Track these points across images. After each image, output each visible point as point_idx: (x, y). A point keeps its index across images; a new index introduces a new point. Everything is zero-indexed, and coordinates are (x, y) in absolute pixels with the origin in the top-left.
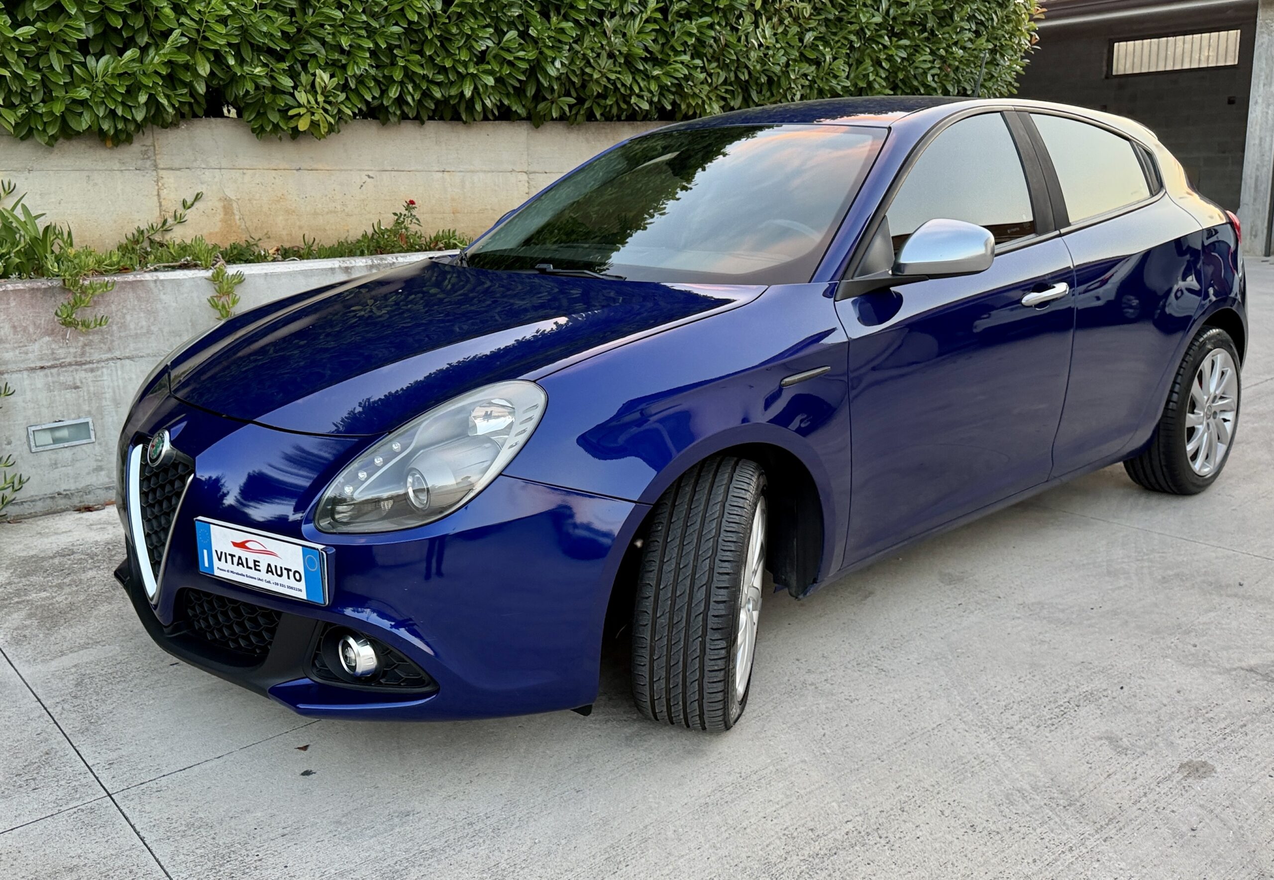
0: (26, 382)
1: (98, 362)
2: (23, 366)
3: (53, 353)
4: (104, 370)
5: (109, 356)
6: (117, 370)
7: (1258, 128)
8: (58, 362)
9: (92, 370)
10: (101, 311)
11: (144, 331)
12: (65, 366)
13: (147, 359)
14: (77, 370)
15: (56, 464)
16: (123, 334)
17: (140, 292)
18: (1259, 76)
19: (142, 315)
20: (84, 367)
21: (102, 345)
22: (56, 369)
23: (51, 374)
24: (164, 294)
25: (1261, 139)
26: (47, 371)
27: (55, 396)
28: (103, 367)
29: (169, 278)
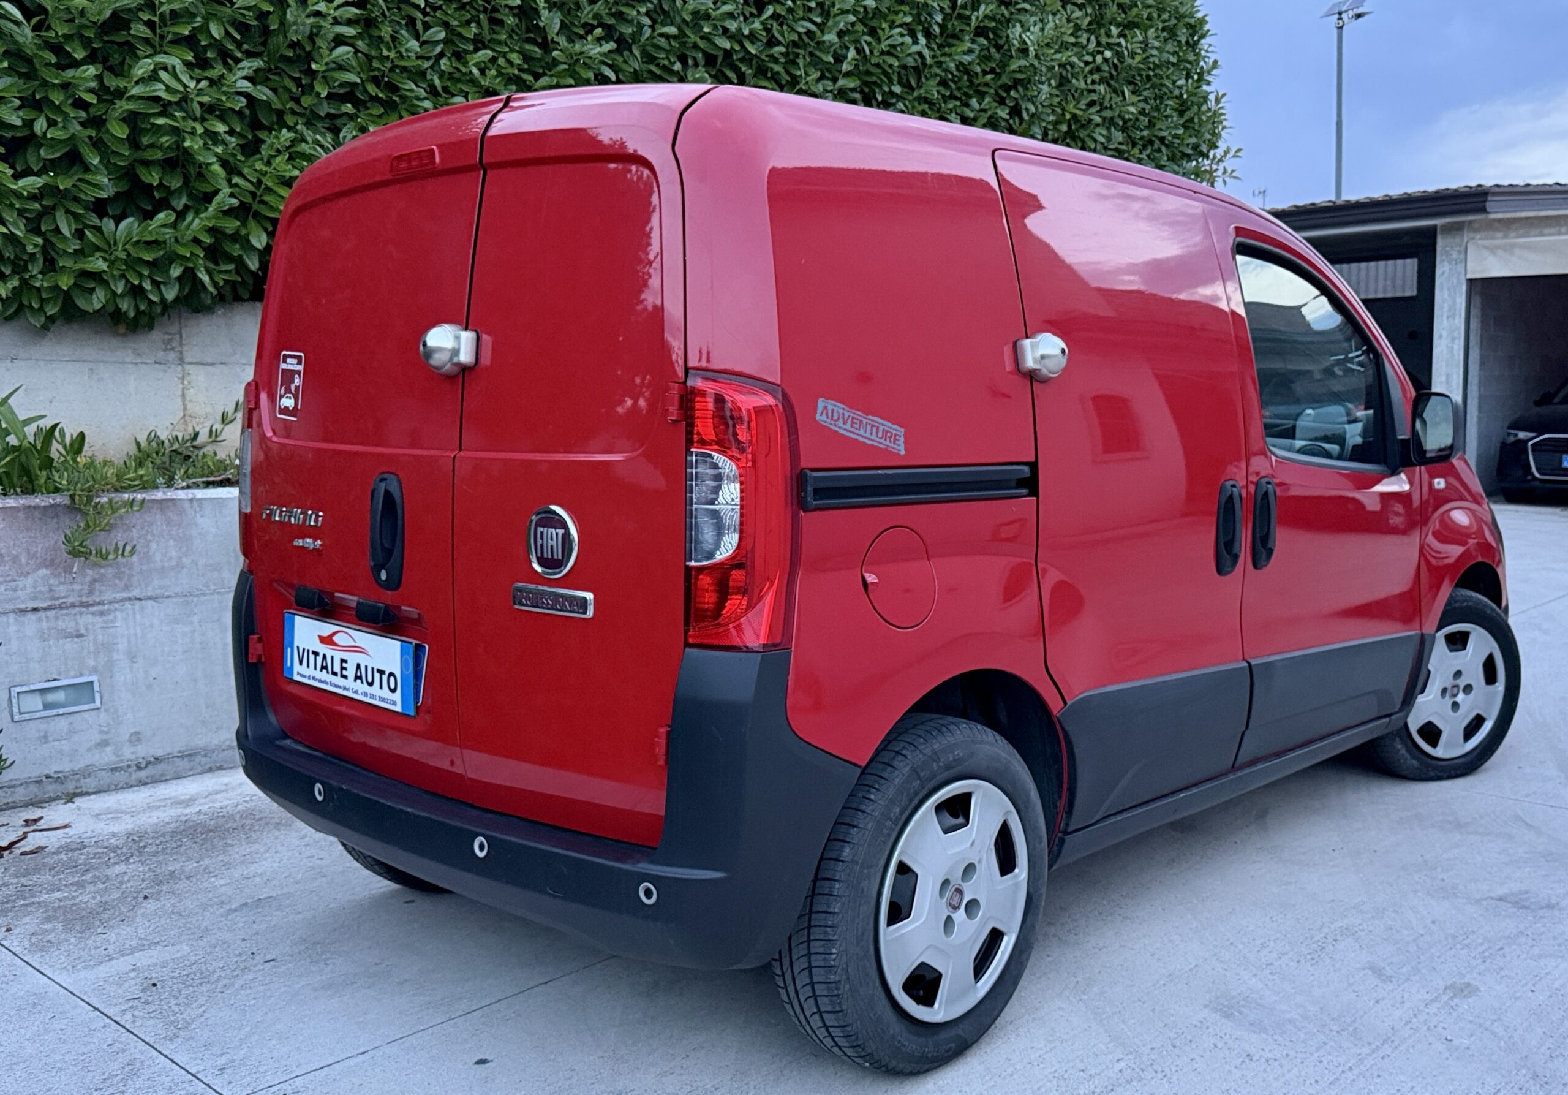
0: (12, 629)
1: (111, 603)
2: (11, 607)
3: (51, 590)
4: (119, 614)
5: (125, 595)
6: (134, 614)
7: (1444, 364)
8: (57, 603)
9: (102, 614)
10: (119, 537)
11: (174, 563)
12: (67, 608)
13: (174, 600)
14: (81, 613)
15: (45, 737)
16: (145, 567)
17: (170, 514)
18: (1442, 308)
19: (172, 543)
20: (92, 609)
21: (117, 581)
22: (53, 612)
23: (47, 617)
24: (202, 516)
25: (1448, 376)
26: (41, 614)
27: (50, 647)
28: (116, 609)
29: (209, 496)
